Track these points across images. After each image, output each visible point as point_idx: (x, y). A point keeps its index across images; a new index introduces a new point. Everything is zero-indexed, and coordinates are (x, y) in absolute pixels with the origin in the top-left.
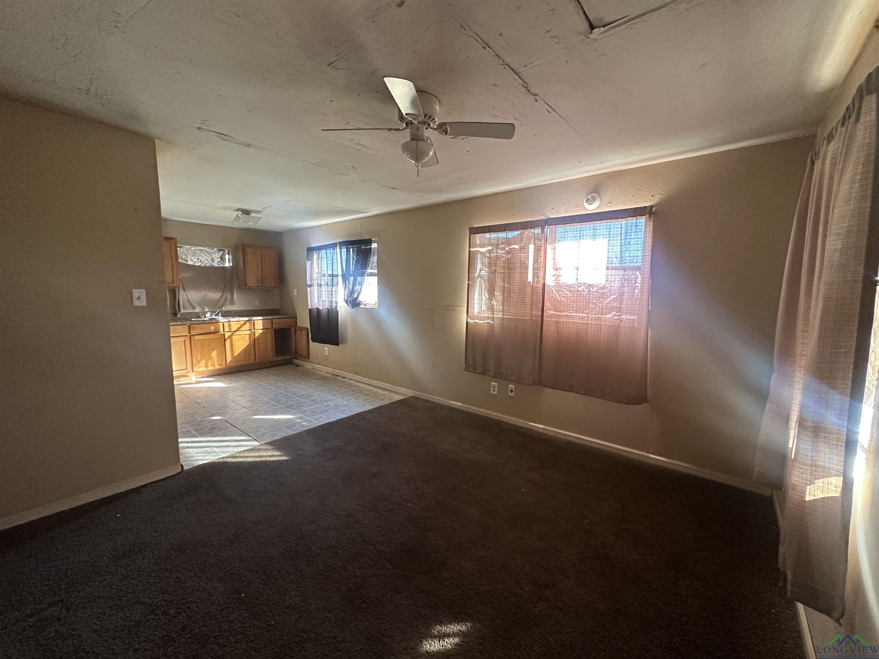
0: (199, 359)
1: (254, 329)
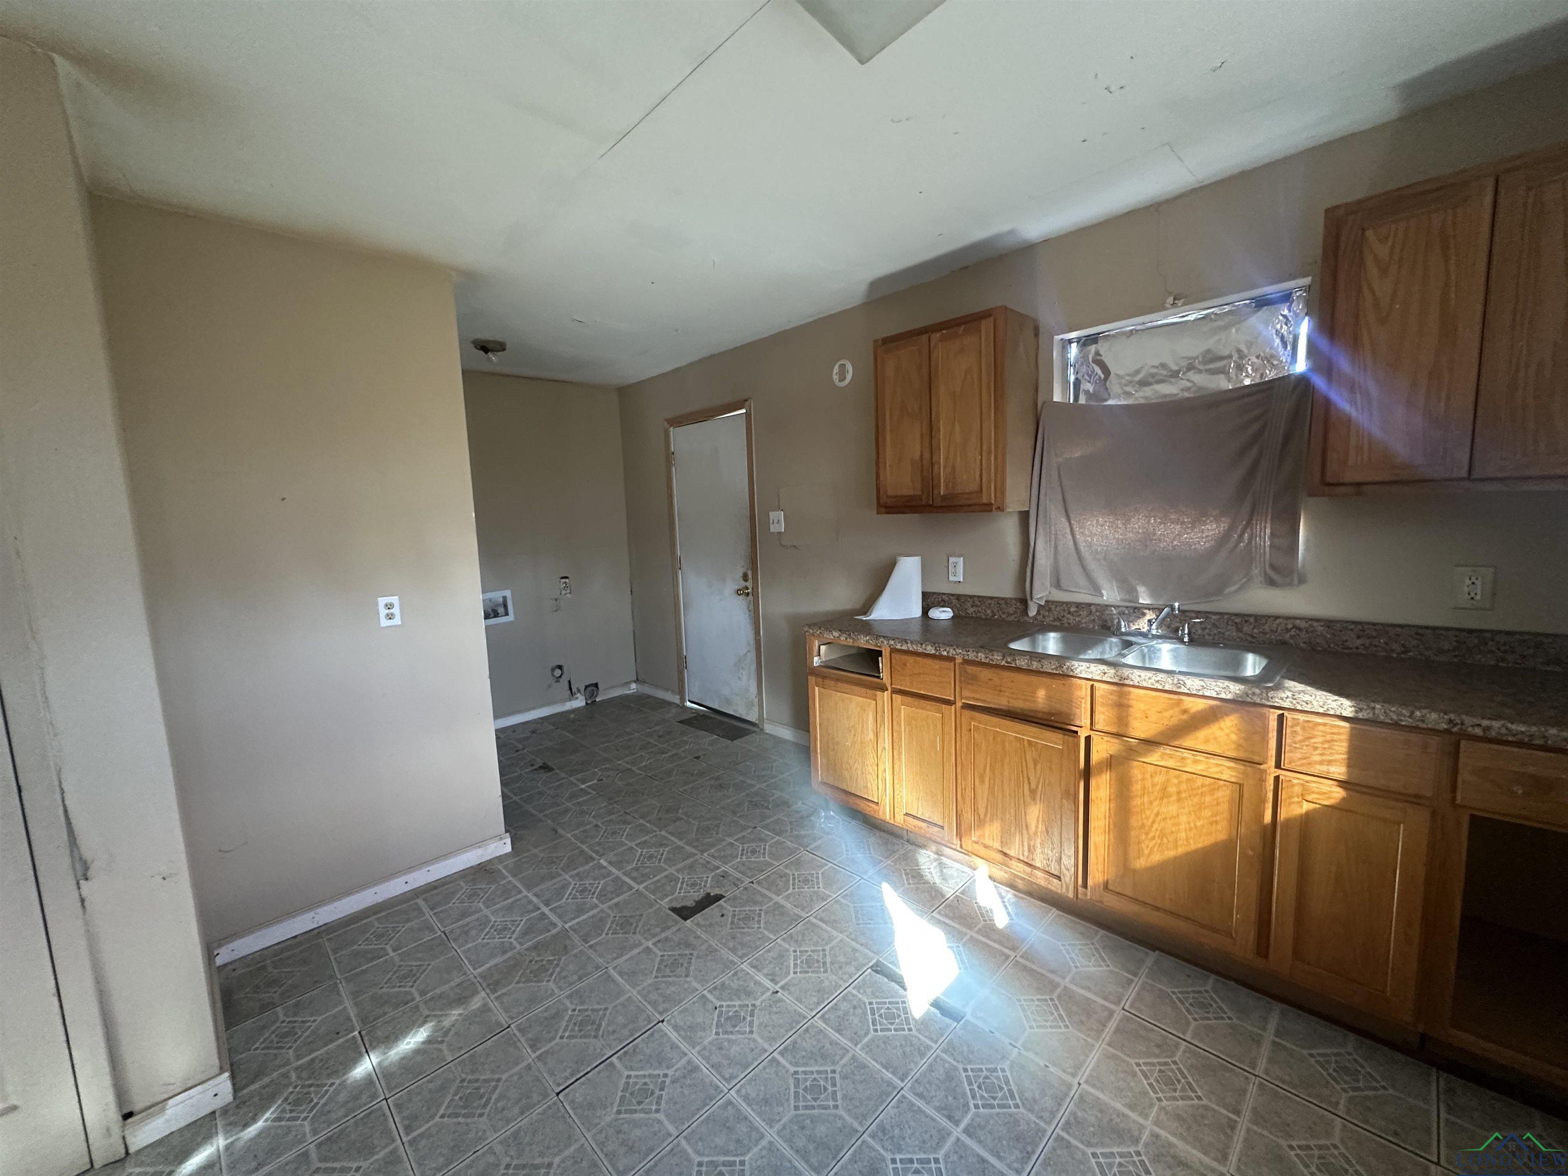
1: (1278, 766)
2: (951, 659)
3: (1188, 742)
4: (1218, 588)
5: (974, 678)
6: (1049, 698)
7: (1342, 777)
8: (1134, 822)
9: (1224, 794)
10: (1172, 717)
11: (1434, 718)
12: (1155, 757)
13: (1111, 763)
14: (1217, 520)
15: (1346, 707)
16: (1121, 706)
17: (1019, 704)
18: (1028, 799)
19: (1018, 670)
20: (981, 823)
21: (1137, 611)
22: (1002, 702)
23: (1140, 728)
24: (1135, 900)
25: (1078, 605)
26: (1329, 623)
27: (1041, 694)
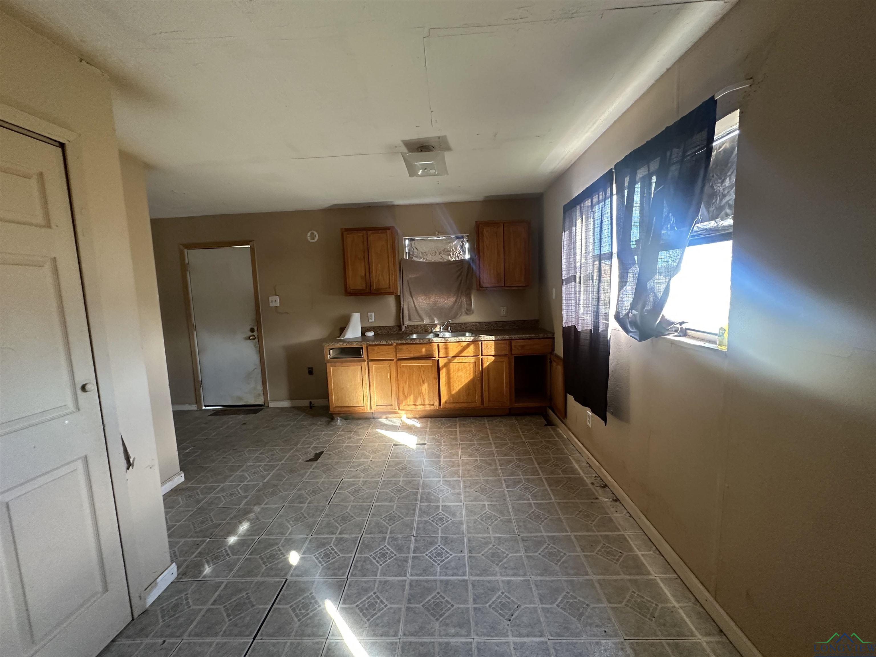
0: (406, 394)
1: (482, 355)
2: (392, 344)
3: (463, 354)
4: (454, 317)
5: (401, 349)
6: (426, 350)
7: (493, 354)
8: (452, 380)
9: (472, 365)
10: (460, 348)
11: (507, 337)
12: (456, 360)
13: (446, 365)
14: (453, 297)
15: (493, 338)
16: (446, 348)
17: (417, 355)
18: (422, 384)
19: (416, 344)
20: (406, 398)
21: (435, 326)
22: (412, 355)
23: (451, 354)
24: (453, 403)
25: (417, 325)
26: (479, 323)
27: (424, 350)
